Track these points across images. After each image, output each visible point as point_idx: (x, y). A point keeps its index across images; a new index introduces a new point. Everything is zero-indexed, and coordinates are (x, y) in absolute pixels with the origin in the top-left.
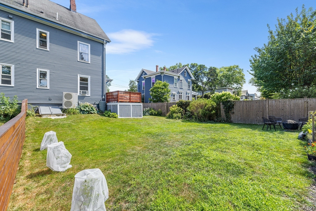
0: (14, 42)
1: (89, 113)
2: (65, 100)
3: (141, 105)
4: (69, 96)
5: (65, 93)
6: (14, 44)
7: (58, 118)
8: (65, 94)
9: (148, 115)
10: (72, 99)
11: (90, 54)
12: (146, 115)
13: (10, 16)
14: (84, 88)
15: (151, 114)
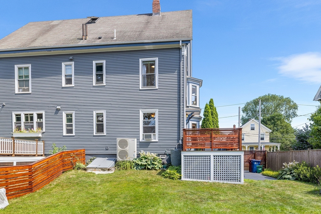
0: (74, 86)
1: (145, 169)
2: (119, 148)
3: (240, 156)
4: (124, 144)
5: (118, 139)
6: (74, 88)
7: (104, 173)
8: (118, 141)
9: (289, 179)
10: (128, 147)
11: (158, 74)
12: (285, 178)
13: (71, 58)
14: (149, 129)
15: (298, 179)
